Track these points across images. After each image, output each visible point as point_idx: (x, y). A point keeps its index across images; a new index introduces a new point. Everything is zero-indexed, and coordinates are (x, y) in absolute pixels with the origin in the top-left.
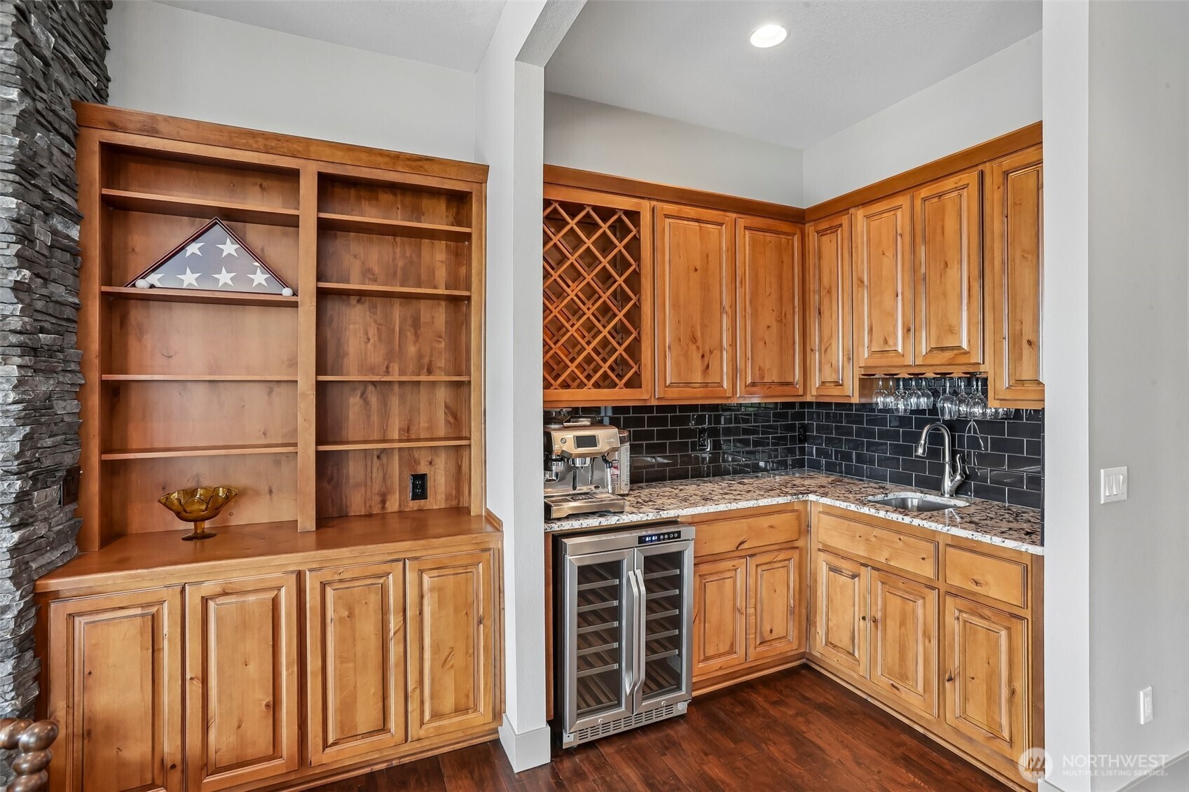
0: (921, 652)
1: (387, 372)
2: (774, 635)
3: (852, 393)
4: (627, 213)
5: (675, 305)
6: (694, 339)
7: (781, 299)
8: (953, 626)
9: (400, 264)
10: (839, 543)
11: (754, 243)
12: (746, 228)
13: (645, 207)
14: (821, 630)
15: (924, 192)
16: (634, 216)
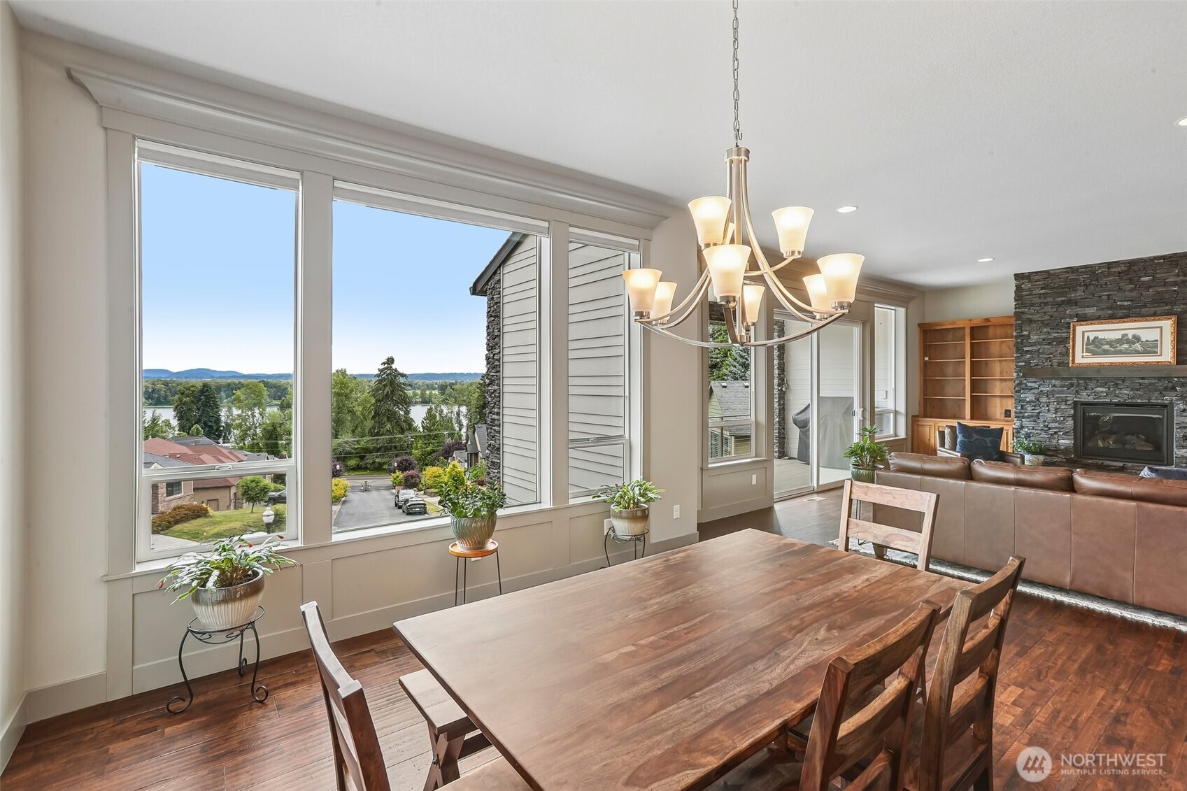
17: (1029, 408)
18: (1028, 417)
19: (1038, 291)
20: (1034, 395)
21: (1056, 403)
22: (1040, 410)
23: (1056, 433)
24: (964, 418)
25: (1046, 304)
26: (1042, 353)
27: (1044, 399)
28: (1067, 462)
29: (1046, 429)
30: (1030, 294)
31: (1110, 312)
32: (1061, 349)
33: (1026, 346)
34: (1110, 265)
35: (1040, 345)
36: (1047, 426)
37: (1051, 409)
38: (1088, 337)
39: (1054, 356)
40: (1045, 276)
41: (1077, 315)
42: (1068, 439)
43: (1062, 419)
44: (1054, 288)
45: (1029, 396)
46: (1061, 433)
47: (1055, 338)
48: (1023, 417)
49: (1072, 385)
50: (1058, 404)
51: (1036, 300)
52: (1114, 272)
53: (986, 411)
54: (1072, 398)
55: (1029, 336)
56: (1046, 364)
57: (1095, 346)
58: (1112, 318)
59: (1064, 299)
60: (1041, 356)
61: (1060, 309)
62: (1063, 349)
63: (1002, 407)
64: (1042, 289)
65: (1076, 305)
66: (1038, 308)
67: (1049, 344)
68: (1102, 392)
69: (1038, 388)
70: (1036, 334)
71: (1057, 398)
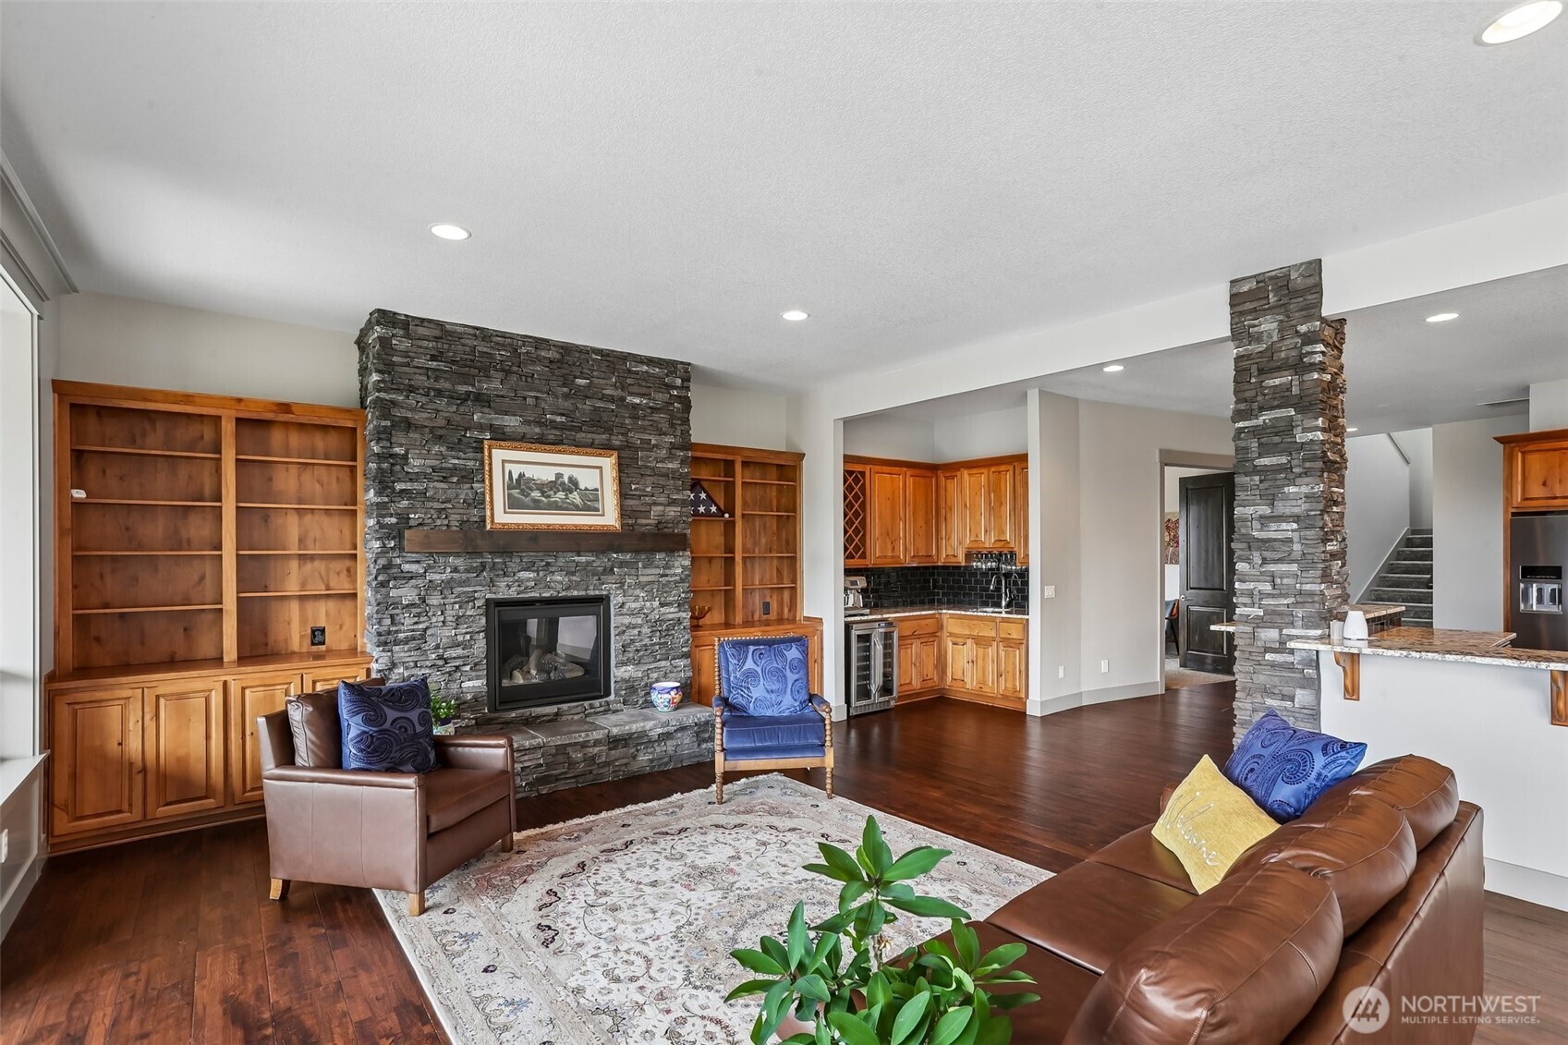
0: (990, 668)
1: (754, 552)
2: (929, 677)
3: (961, 560)
4: (859, 472)
5: (880, 518)
6: (888, 535)
7: (927, 512)
8: (1002, 654)
9: (758, 498)
10: (957, 630)
11: (914, 482)
12: (911, 476)
13: (867, 469)
14: (949, 674)
15: (993, 469)
16: (863, 474)
17: (407, 621)
18: (406, 641)
19: (421, 361)
20: (416, 591)
21: (457, 606)
22: (427, 624)
23: (457, 667)
24: (218, 661)
25: (439, 393)
26: (432, 499)
27: (435, 600)
28: (476, 723)
29: (441, 663)
30: (408, 365)
31: (537, 430)
32: (465, 492)
33: (399, 480)
34: (540, 343)
35: (430, 480)
36: (440, 657)
37: (449, 619)
38: (510, 472)
39: (454, 507)
40: (437, 333)
41: (491, 428)
42: (478, 678)
43: (468, 637)
44: (453, 362)
45: (407, 594)
46: (468, 668)
47: (455, 468)
48: (397, 643)
49: (483, 566)
50: (460, 607)
51: (420, 380)
52: (545, 358)
53: (266, 635)
54: (484, 594)
55: (405, 457)
56: (439, 522)
57: (521, 491)
58: (540, 442)
59: (470, 389)
60: (431, 504)
61: (462, 409)
62: (469, 491)
63: (303, 621)
64: (433, 358)
65: (489, 407)
66: (424, 399)
67: (444, 480)
68: (528, 580)
69: (423, 576)
70: (420, 456)
71: (458, 596)
